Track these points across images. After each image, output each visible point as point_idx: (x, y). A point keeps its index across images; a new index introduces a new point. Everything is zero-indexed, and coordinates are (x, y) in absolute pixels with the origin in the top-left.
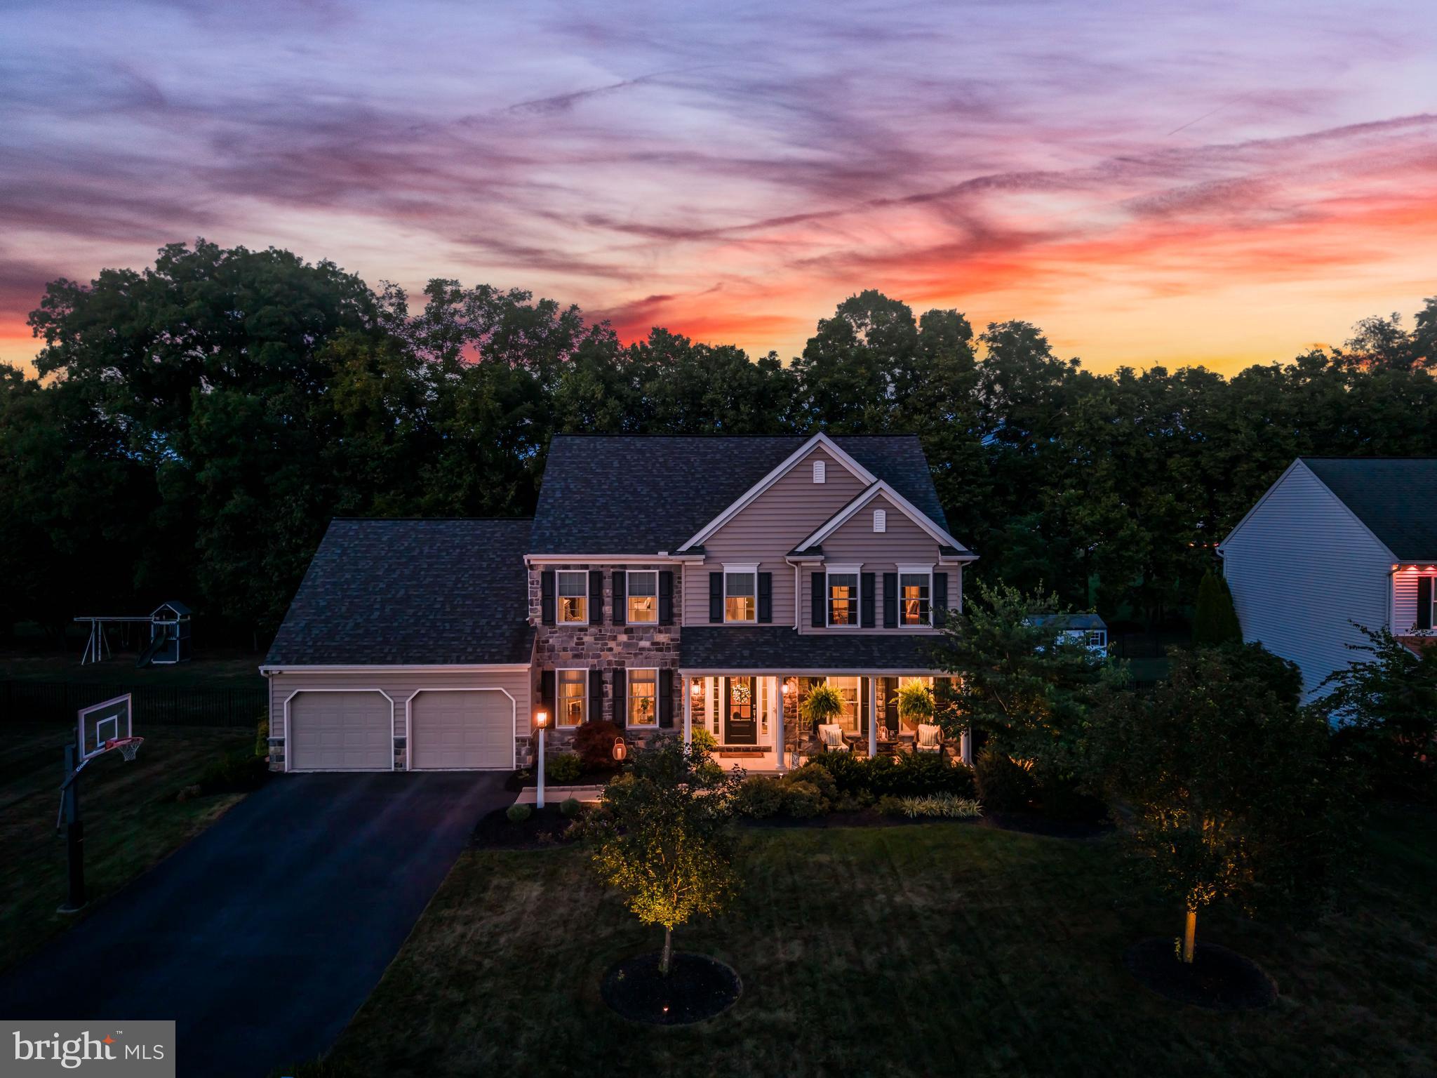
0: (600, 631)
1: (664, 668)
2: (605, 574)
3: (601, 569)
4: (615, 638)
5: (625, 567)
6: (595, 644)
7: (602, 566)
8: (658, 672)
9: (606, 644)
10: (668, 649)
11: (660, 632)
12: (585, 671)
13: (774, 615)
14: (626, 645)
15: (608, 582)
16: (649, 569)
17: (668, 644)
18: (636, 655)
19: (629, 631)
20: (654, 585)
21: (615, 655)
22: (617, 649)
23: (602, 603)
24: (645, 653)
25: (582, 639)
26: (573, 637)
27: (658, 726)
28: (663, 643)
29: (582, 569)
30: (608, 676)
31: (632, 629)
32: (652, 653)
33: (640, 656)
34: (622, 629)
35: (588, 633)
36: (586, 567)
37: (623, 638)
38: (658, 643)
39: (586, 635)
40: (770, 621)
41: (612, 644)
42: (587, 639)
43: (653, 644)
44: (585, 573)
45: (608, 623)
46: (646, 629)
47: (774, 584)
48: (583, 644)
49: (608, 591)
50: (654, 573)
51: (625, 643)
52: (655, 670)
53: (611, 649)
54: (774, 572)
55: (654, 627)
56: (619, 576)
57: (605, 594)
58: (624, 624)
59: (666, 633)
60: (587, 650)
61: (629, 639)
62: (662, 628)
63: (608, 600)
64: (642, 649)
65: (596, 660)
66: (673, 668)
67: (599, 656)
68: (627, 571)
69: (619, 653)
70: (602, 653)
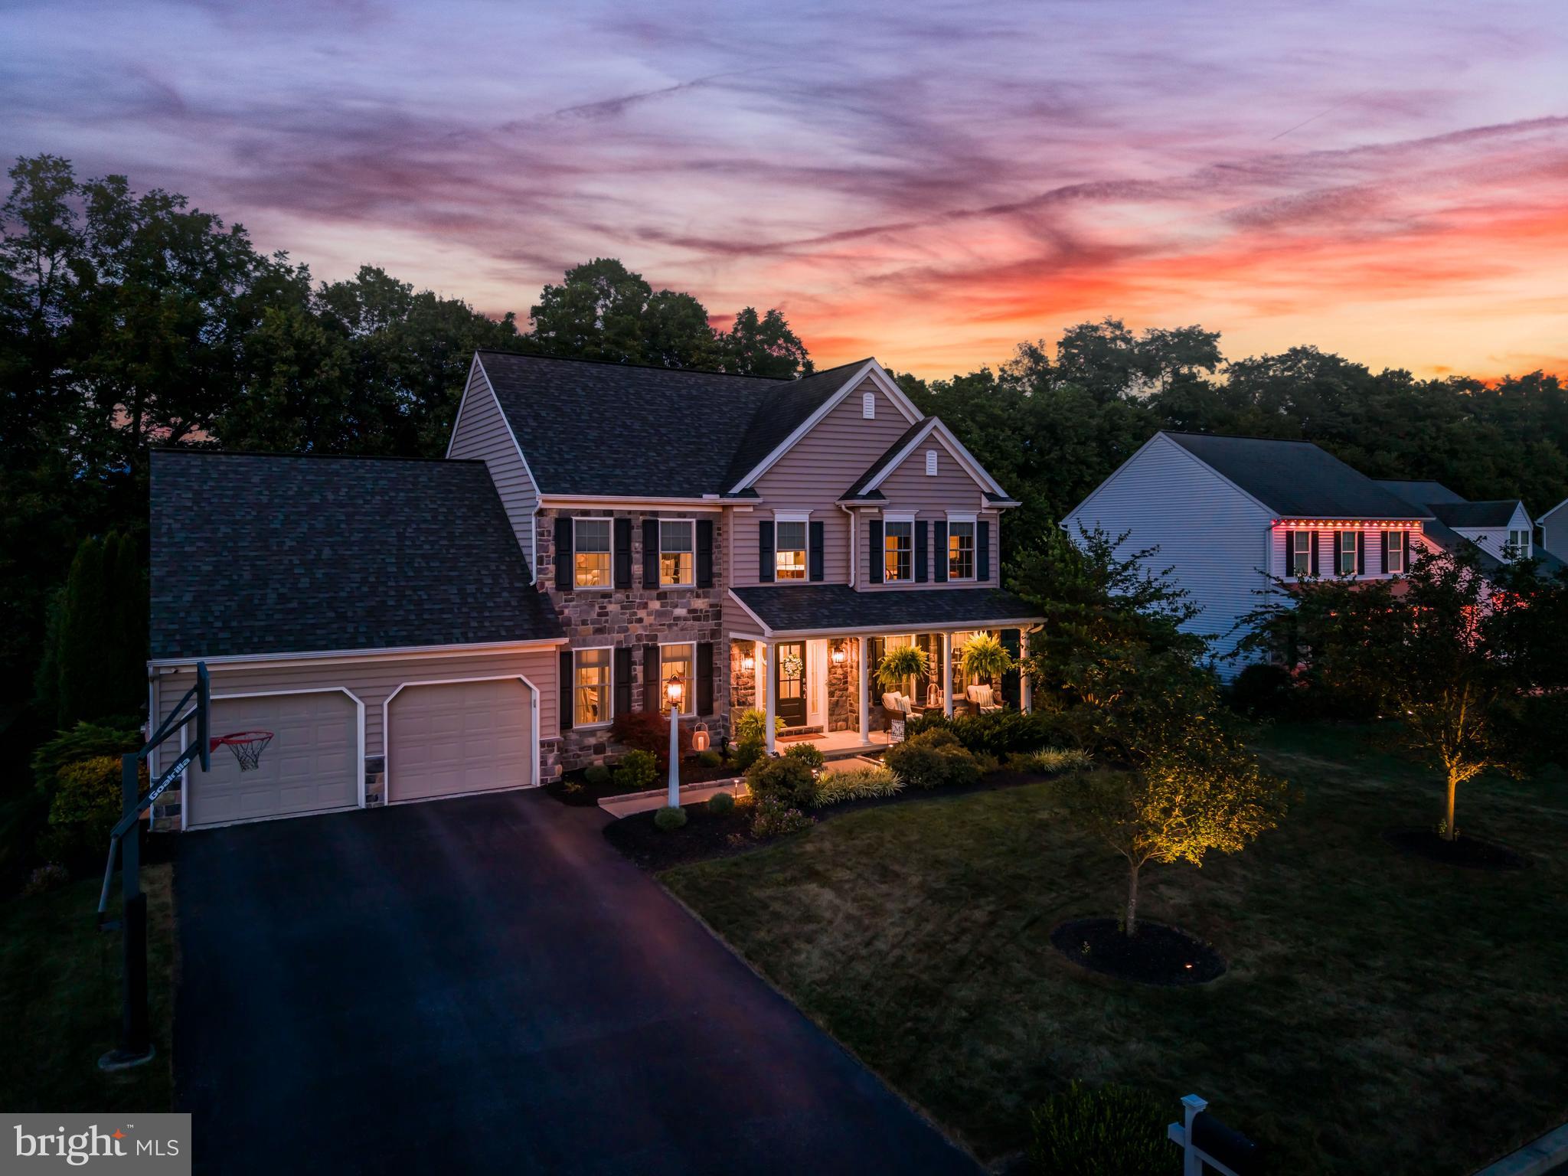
0: (628, 597)
1: (702, 641)
2: (634, 523)
3: (629, 517)
4: (645, 606)
5: (656, 514)
6: (622, 614)
7: (630, 512)
8: (695, 646)
9: (635, 614)
10: (706, 618)
11: (698, 596)
12: (609, 650)
13: (826, 571)
14: (659, 614)
15: (637, 533)
16: (685, 517)
17: (707, 612)
18: (670, 626)
19: (662, 596)
20: (690, 539)
21: (645, 628)
22: (648, 620)
23: (630, 561)
24: (681, 623)
25: (605, 608)
26: (594, 606)
27: (695, 715)
28: (701, 610)
29: (605, 516)
30: (638, 655)
31: (665, 593)
32: (688, 622)
33: (675, 628)
34: (654, 593)
35: (613, 600)
36: (610, 513)
37: (655, 605)
38: (694, 611)
39: (610, 602)
40: (822, 579)
41: (642, 614)
42: (612, 608)
43: (690, 611)
44: (608, 522)
45: (637, 586)
46: (682, 593)
47: (826, 536)
48: (606, 614)
49: (637, 545)
50: (690, 523)
51: (657, 611)
52: (691, 645)
53: (640, 620)
54: (826, 521)
55: (691, 591)
56: (650, 526)
57: (633, 549)
58: (658, 588)
59: (705, 597)
60: (612, 621)
61: (662, 607)
62: (700, 591)
63: (637, 557)
64: (677, 619)
65: (622, 635)
66: (712, 641)
67: (626, 630)
68: (660, 520)
69: (651, 625)
70: (629, 626)
